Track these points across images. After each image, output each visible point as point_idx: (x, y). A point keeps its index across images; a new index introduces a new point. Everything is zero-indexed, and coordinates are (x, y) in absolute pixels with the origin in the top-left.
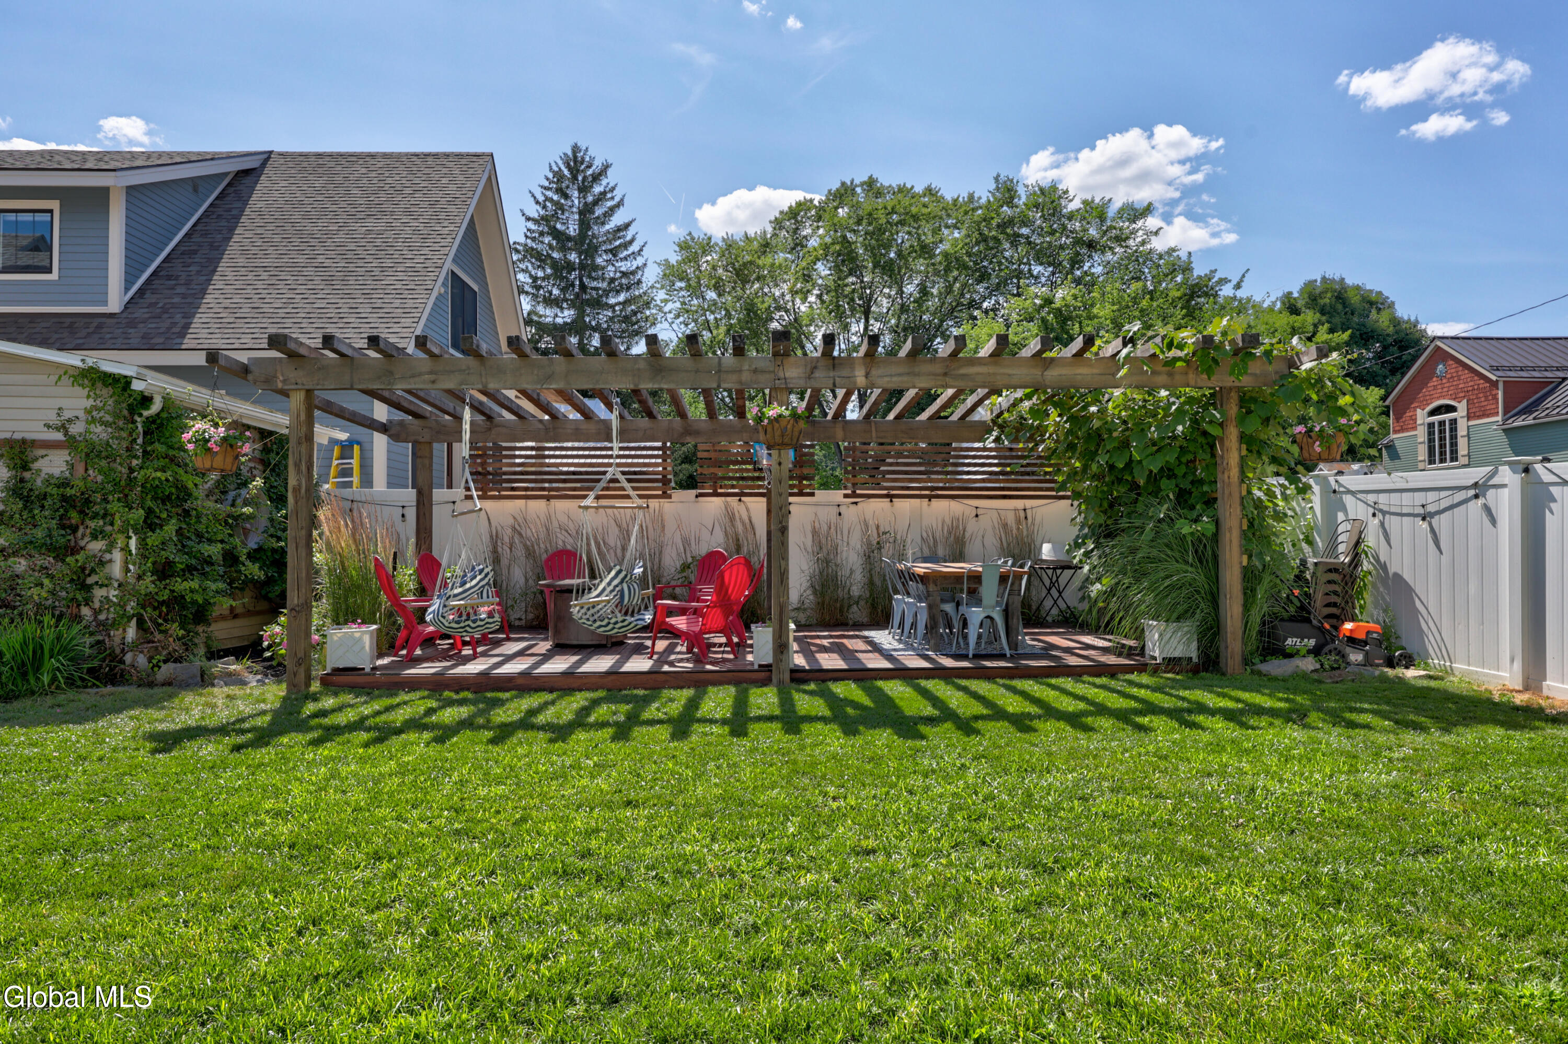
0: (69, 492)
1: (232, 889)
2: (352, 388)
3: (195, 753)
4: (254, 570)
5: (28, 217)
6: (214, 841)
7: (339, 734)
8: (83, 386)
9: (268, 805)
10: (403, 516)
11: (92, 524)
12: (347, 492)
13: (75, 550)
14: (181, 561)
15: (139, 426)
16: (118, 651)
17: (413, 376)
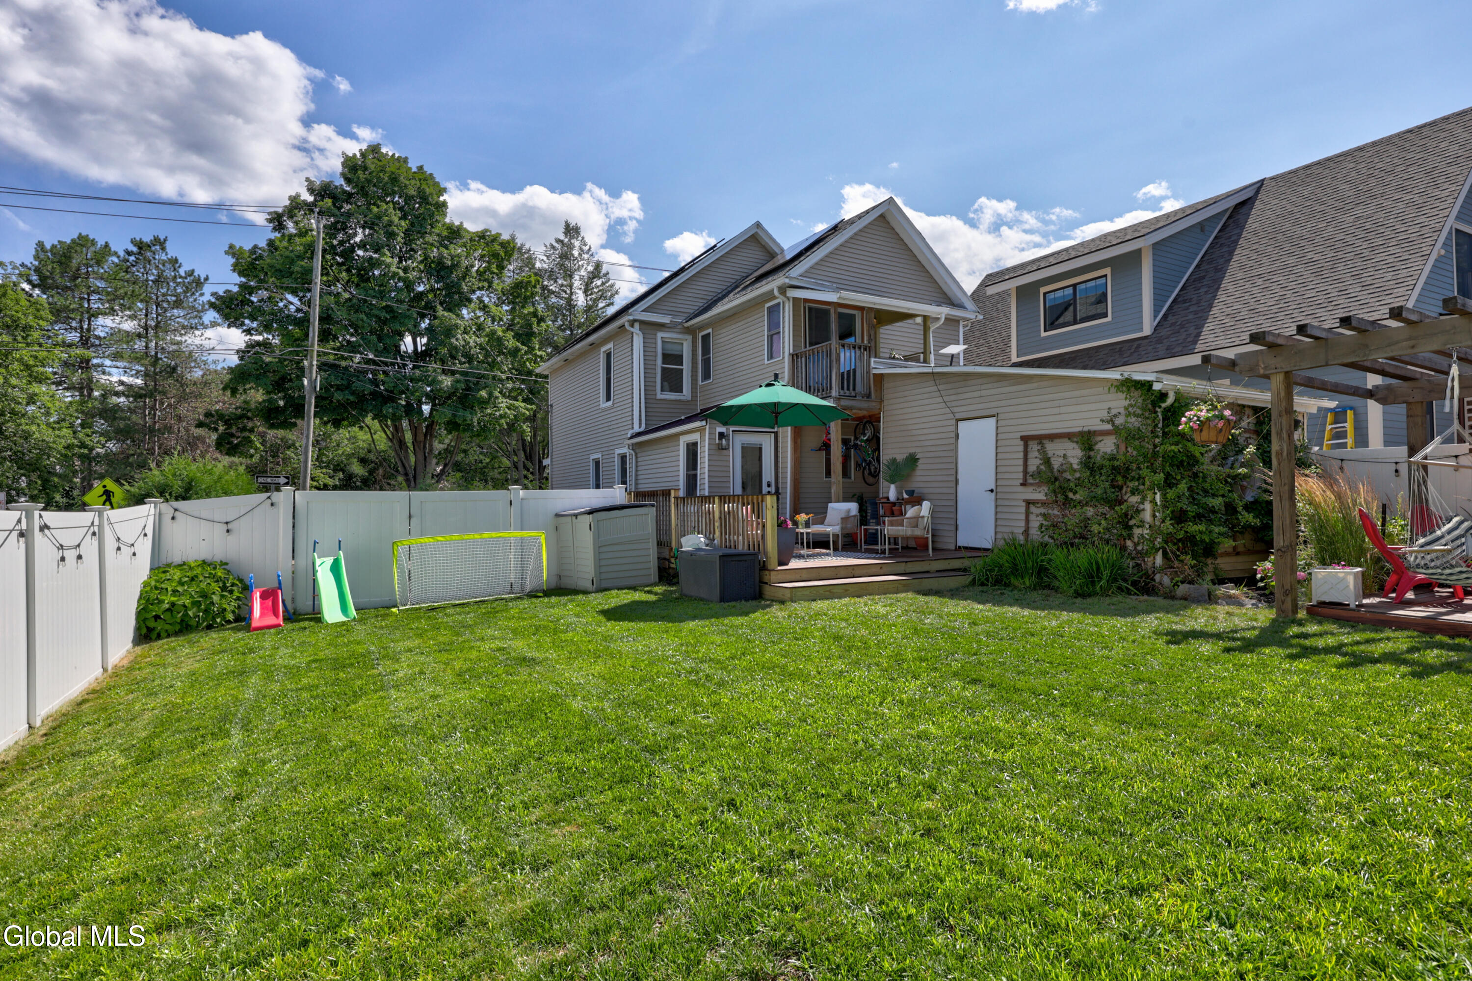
0: (1116, 463)
1: (1208, 744)
2: (1327, 365)
3: (1197, 649)
4: (1248, 518)
5: (1092, 283)
6: (1199, 708)
7: (1315, 654)
8: (1122, 392)
9: (1245, 693)
10: (1397, 471)
11: (1131, 484)
12: (1338, 453)
13: (1121, 502)
14: (1192, 510)
15: (1160, 414)
16: (1150, 572)
17: (1389, 345)
